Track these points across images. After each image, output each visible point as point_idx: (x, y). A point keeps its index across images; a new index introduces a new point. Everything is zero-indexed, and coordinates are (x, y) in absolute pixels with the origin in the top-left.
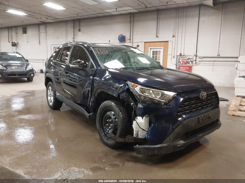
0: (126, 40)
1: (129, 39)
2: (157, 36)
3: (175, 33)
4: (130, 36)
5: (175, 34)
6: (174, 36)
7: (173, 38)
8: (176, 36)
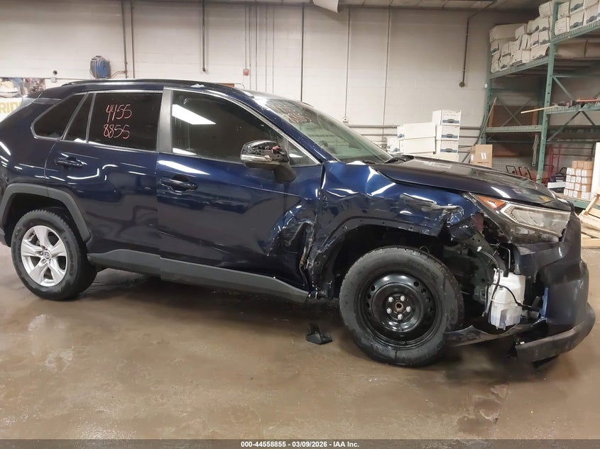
0: (112, 73)
1: (124, 70)
2: (204, 70)
3: (248, 64)
4: (126, 63)
5: (248, 68)
6: (246, 73)
7: (245, 77)
8: (253, 72)
